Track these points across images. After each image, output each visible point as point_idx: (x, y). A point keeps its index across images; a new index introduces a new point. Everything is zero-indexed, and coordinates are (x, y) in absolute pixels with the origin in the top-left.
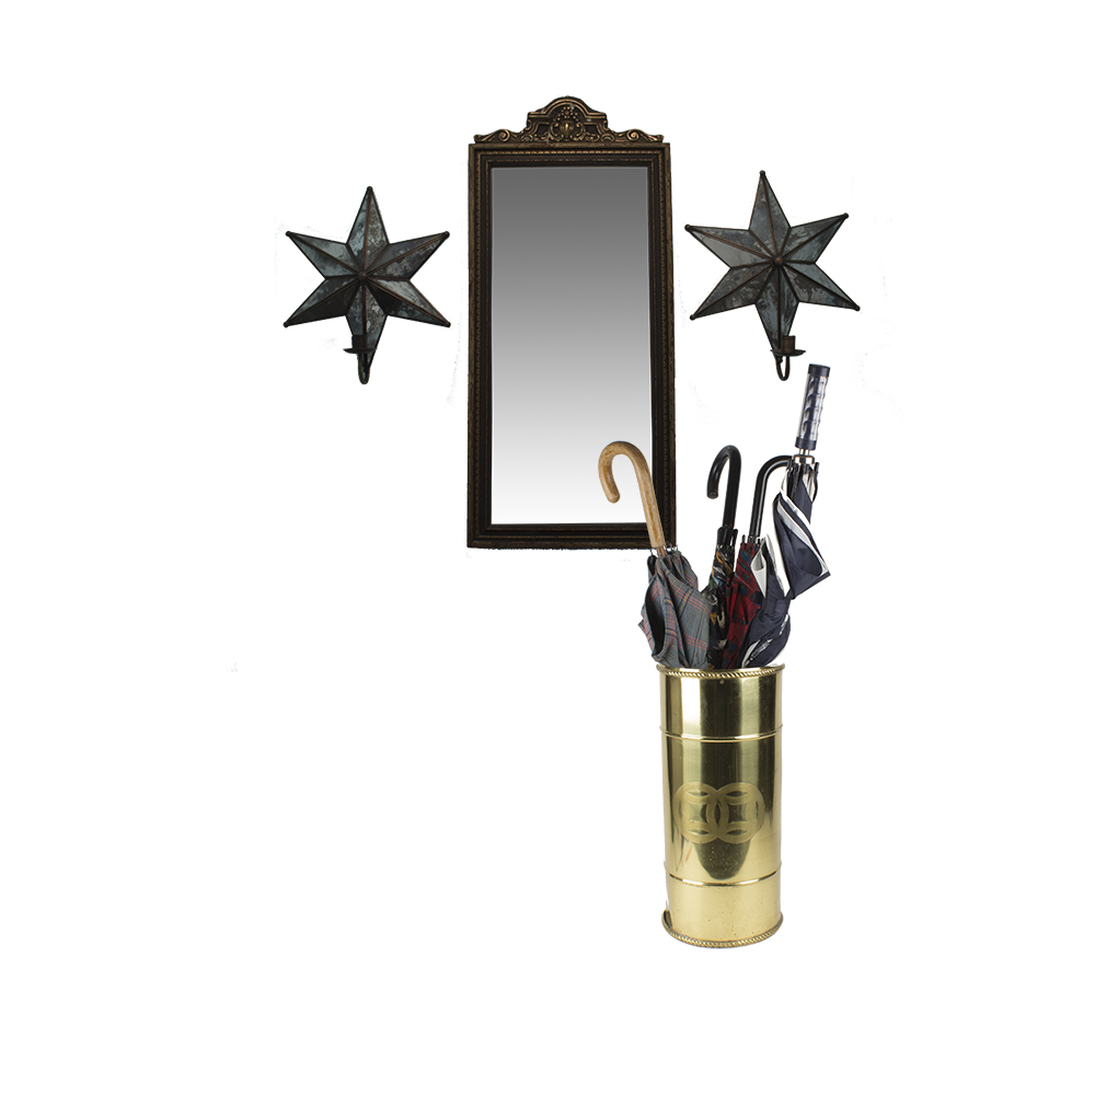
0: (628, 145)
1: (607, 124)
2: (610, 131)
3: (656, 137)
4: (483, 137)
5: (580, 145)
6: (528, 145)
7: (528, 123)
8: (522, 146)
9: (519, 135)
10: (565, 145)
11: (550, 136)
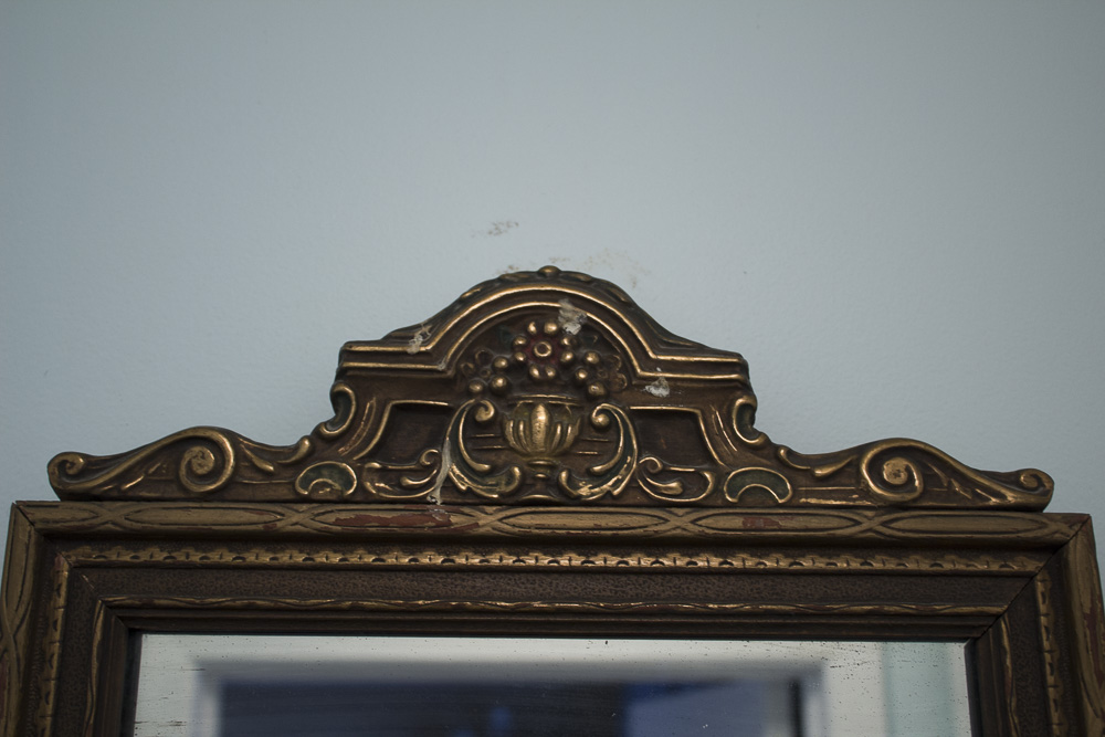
0: (870, 524)
1: (750, 409)
2: (768, 449)
3: (1011, 479)
4: (95, 464)
5: (611, 521)
6: (331, 519)
7: (337, 398)
8: (297, 519)
9: (287, 460)
10: (528, 521)
11: (449, 468)
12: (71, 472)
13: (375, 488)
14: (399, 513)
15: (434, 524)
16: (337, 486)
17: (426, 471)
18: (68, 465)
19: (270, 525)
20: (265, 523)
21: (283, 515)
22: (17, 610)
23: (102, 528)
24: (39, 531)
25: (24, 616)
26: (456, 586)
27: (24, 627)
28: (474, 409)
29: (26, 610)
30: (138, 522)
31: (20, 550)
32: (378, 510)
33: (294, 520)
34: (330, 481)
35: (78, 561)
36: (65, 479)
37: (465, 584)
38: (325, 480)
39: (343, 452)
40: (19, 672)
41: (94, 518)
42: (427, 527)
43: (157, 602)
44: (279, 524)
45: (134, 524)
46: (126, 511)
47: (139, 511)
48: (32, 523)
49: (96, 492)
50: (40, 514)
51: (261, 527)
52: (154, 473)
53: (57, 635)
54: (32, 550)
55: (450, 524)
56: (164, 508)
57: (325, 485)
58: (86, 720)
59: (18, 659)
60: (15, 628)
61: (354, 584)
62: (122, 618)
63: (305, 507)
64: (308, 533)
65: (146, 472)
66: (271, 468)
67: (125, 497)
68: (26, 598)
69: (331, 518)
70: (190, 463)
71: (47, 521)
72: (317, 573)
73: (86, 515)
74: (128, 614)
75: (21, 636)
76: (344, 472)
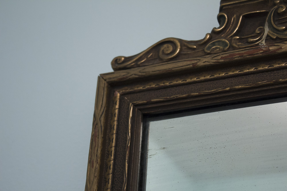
4: (127, 59)
7: (220, 18)
9: (202, 44)
11: (268, 31)
12: (119, 62)
13: (237, 45)
14: (247, 50)
15: (262, 51)
16: (221, 47)
17: (258, 35)
18: (118, 60)
19: (195, 64)
20: (193, 64)
21: (200, 60)
22: (100, 110)
23: (131, 77)
24: (108, 82)
25: (103, 111)
26: (275, 76)
27: (103, 115)
28: (277, 9)
29: (104, 109)
30: (144, 72)
31: (101, 90)
32: (238, 51)
33: (204, 61)
34: (219, 46)
35: (123, 92)
36: (117, 65)
37: (279, 74)
38: (216, 46)
39: (223, 36)
40: (102, 131)
41: (127, 74)
42: (259, 53)
43: (152, 100)
44: (198, 63)
45: (142, 73)
46: (139, 70)
47: (144, 69)
48: (105, 80)
49: (129, 66)
50: (108, 77)
51: (191, 66)
52: (150, 57)
53: (116, 119)
54: (106, 89)
55: (269, 50)
56: (153, 66)
57: (217, 48)
58: (127, 145)
59: (101, 126)
60: (100, 116)
61: (231, 82)
62: (139, 109)
63: (208, 56)
64: (210, 64)
65: (147, 57)
66: (195, 47)
67: (139, 66)
68: (104, 105)
69: (219, 57)
70: (163, 50)
71: (110, 78)
72: (216, 81)
73: (125, 74)
74: (142, 107)
75: (102, 119)
76: (224, 43)
